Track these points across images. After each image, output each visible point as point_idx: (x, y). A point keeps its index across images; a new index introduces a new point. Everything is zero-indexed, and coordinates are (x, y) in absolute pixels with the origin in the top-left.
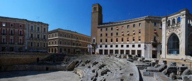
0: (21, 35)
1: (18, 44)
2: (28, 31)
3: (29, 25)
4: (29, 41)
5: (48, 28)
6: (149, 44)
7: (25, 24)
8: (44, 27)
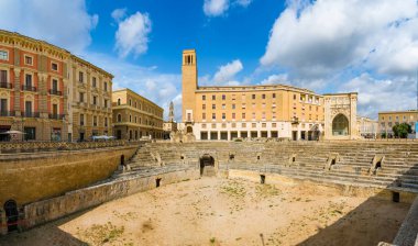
1: (49, 117)
3: (75, 68)
5: (111, 84)
7: (64, 61)
8: (104, 80)
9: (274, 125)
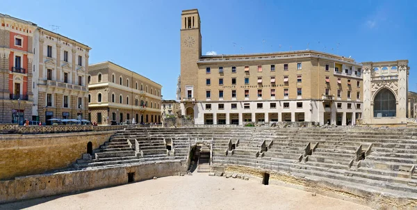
0: (18, 70)
1: (11, 97)
2: (41, 61)
3: (41, 41)
4: (43, 89)
5: (87, 57)
6: (318, 103)
7: (29, 35)
8: (78, 53)
9: (300, 105)
